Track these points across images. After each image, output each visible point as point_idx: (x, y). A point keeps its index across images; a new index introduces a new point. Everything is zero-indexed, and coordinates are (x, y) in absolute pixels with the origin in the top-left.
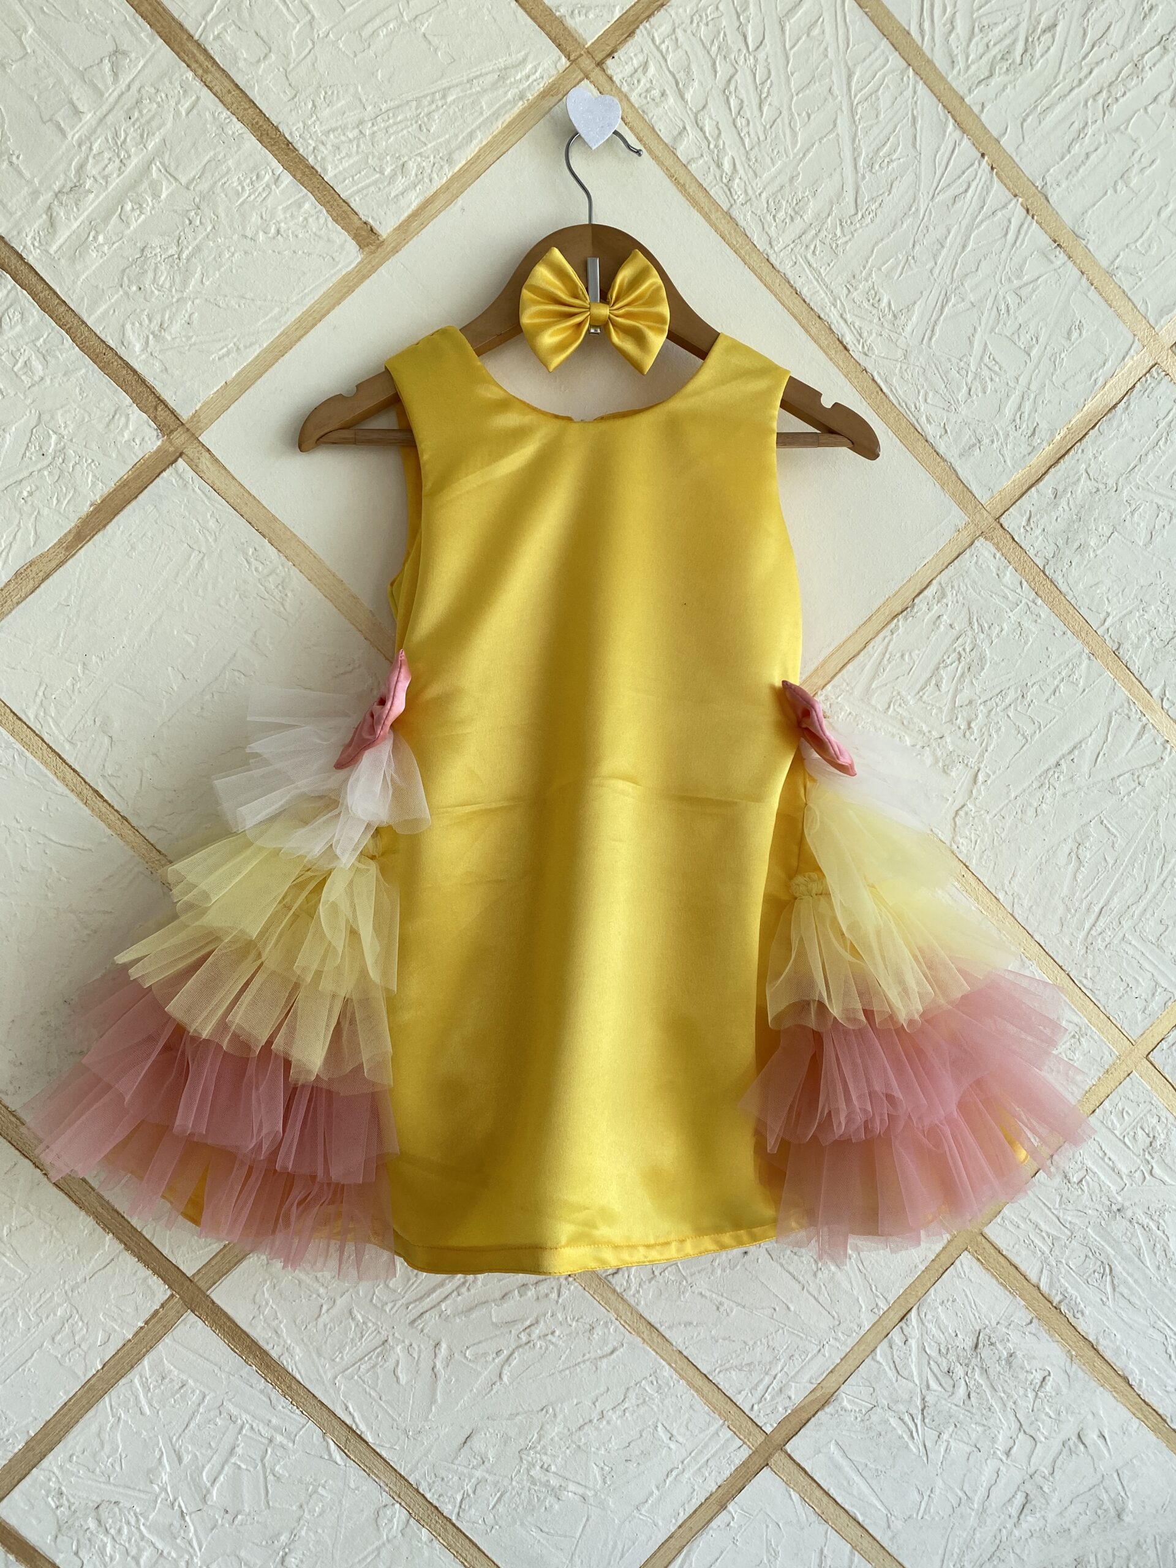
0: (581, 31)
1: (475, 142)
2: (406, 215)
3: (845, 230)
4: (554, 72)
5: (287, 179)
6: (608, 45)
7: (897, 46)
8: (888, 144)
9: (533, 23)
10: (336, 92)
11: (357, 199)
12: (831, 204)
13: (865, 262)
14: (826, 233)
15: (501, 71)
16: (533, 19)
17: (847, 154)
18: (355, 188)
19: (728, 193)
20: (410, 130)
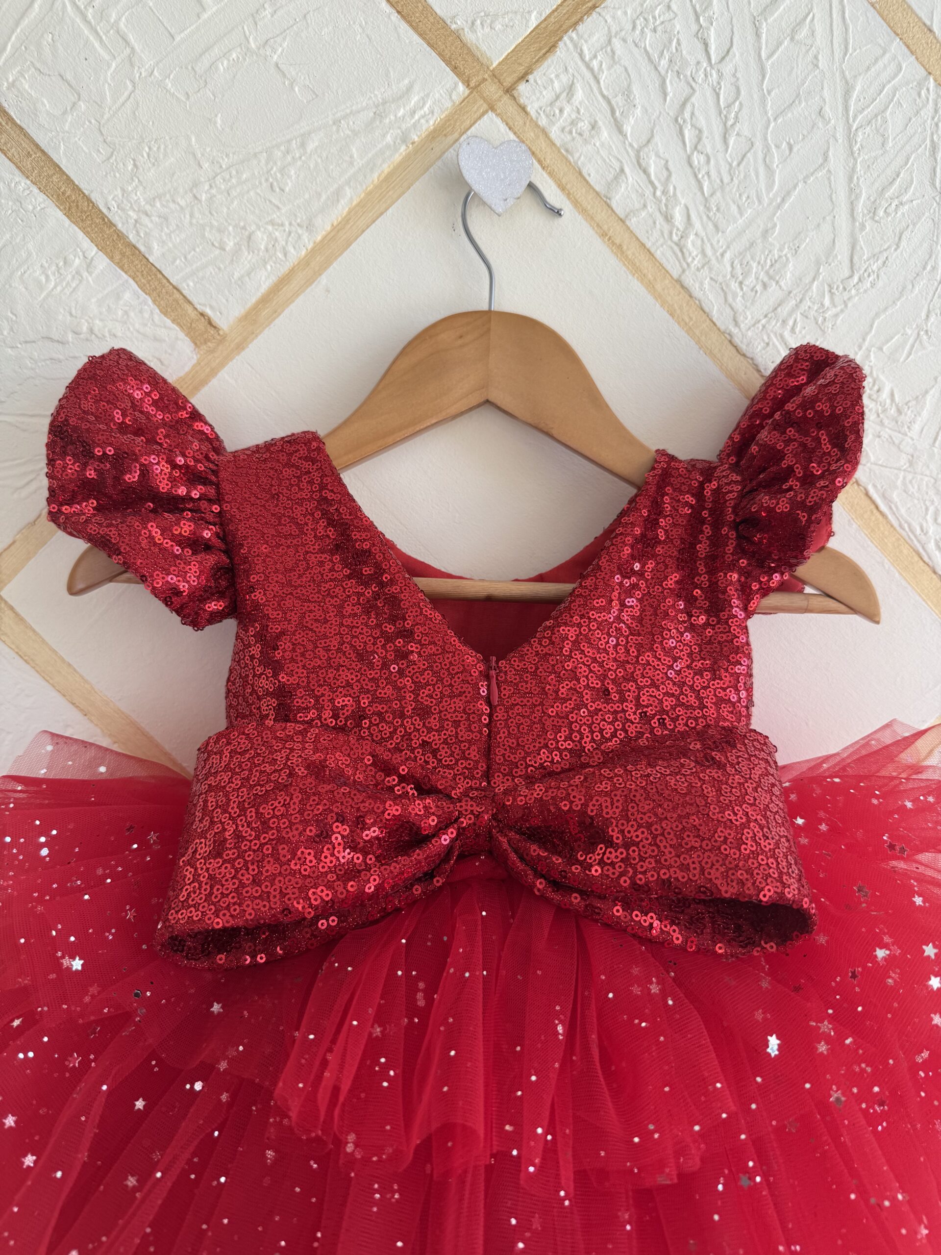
0: (484, 48)
1: (342, 202)
2: (254, 300)
3: (836, 299)
4: (449, 104)
5: (102, 262)
6: (520, 64)
7: (913, 48)
8: (899, 180)
9: (420, 41)
10: (162, 147)
11: (191, 284)
12: (818, 263)
13: (860, 340)
14: (809, 303)
15: (377, 106)
16: (421, 35)
17: (842, 196)
18: (188, 270)
19: (680, 254)
20: (258, 191)
